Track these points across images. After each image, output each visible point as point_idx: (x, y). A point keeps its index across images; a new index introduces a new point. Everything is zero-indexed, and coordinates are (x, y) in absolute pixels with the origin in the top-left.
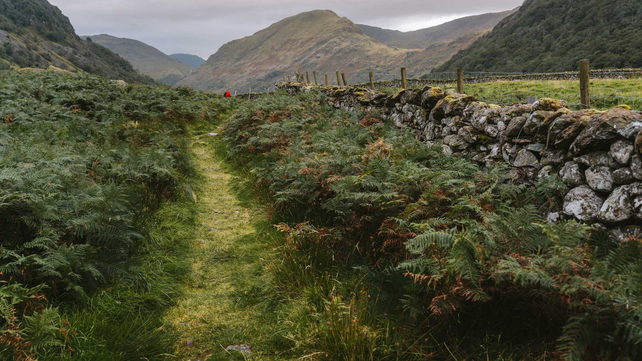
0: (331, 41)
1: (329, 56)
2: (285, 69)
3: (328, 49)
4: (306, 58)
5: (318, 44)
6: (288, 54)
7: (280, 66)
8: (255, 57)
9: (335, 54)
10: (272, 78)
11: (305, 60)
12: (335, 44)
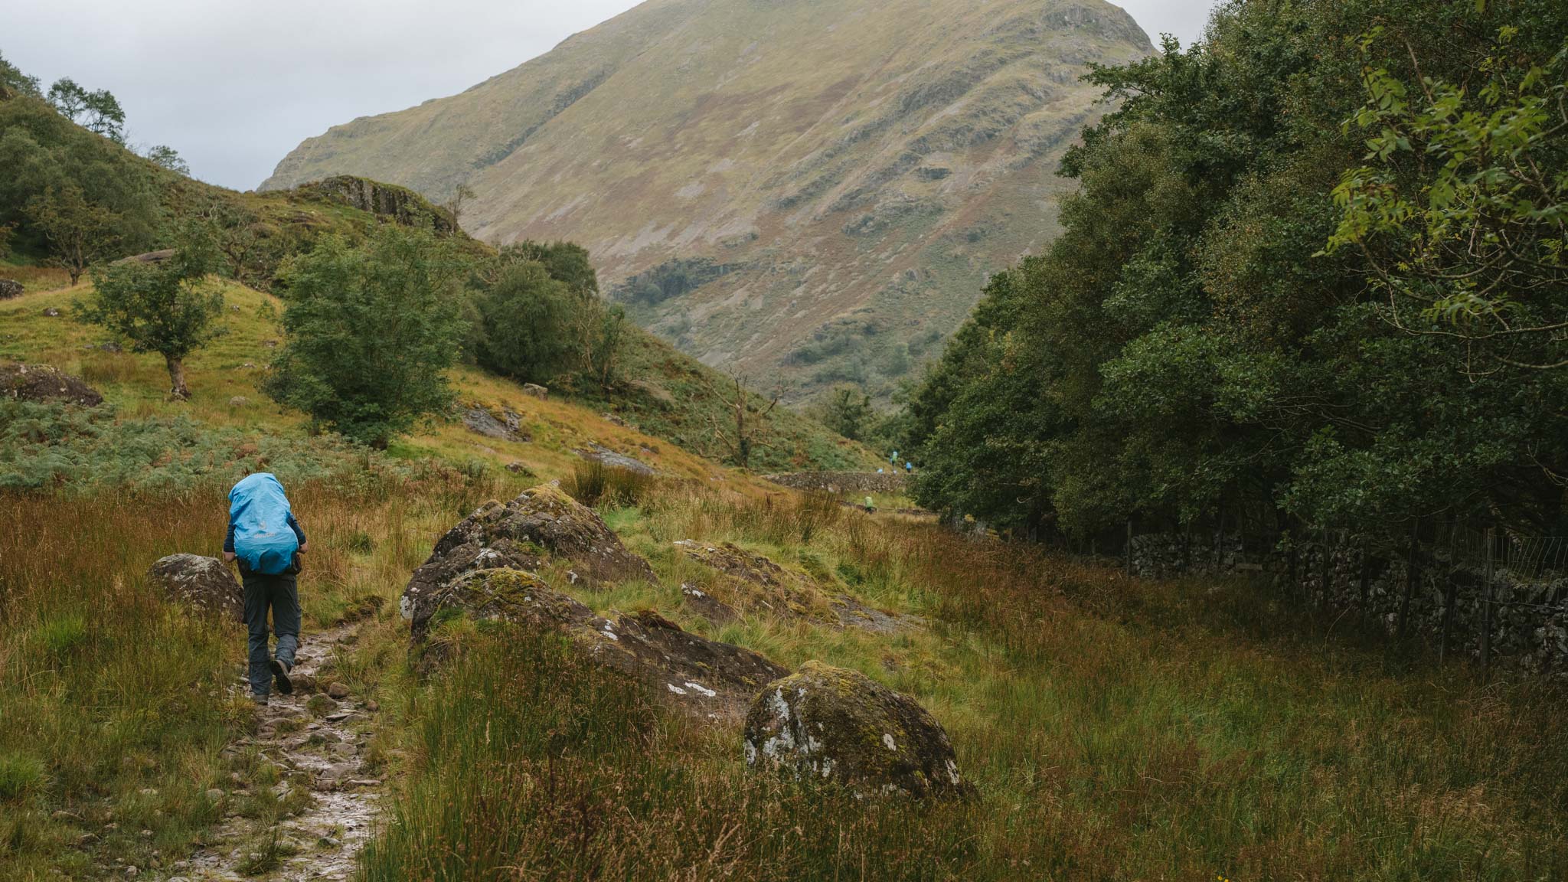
0: (995, 79)
1: (998, 162)
2: (727, 245)
3: (983, 124)
4: (851, 182)
5: (911, 104)
6: (725, 166)
7: (689, 234)
8: (516, 195)
9: (1039, 152)
10: (653, 300)
11: (852, 196)
12: (1025, 99)
